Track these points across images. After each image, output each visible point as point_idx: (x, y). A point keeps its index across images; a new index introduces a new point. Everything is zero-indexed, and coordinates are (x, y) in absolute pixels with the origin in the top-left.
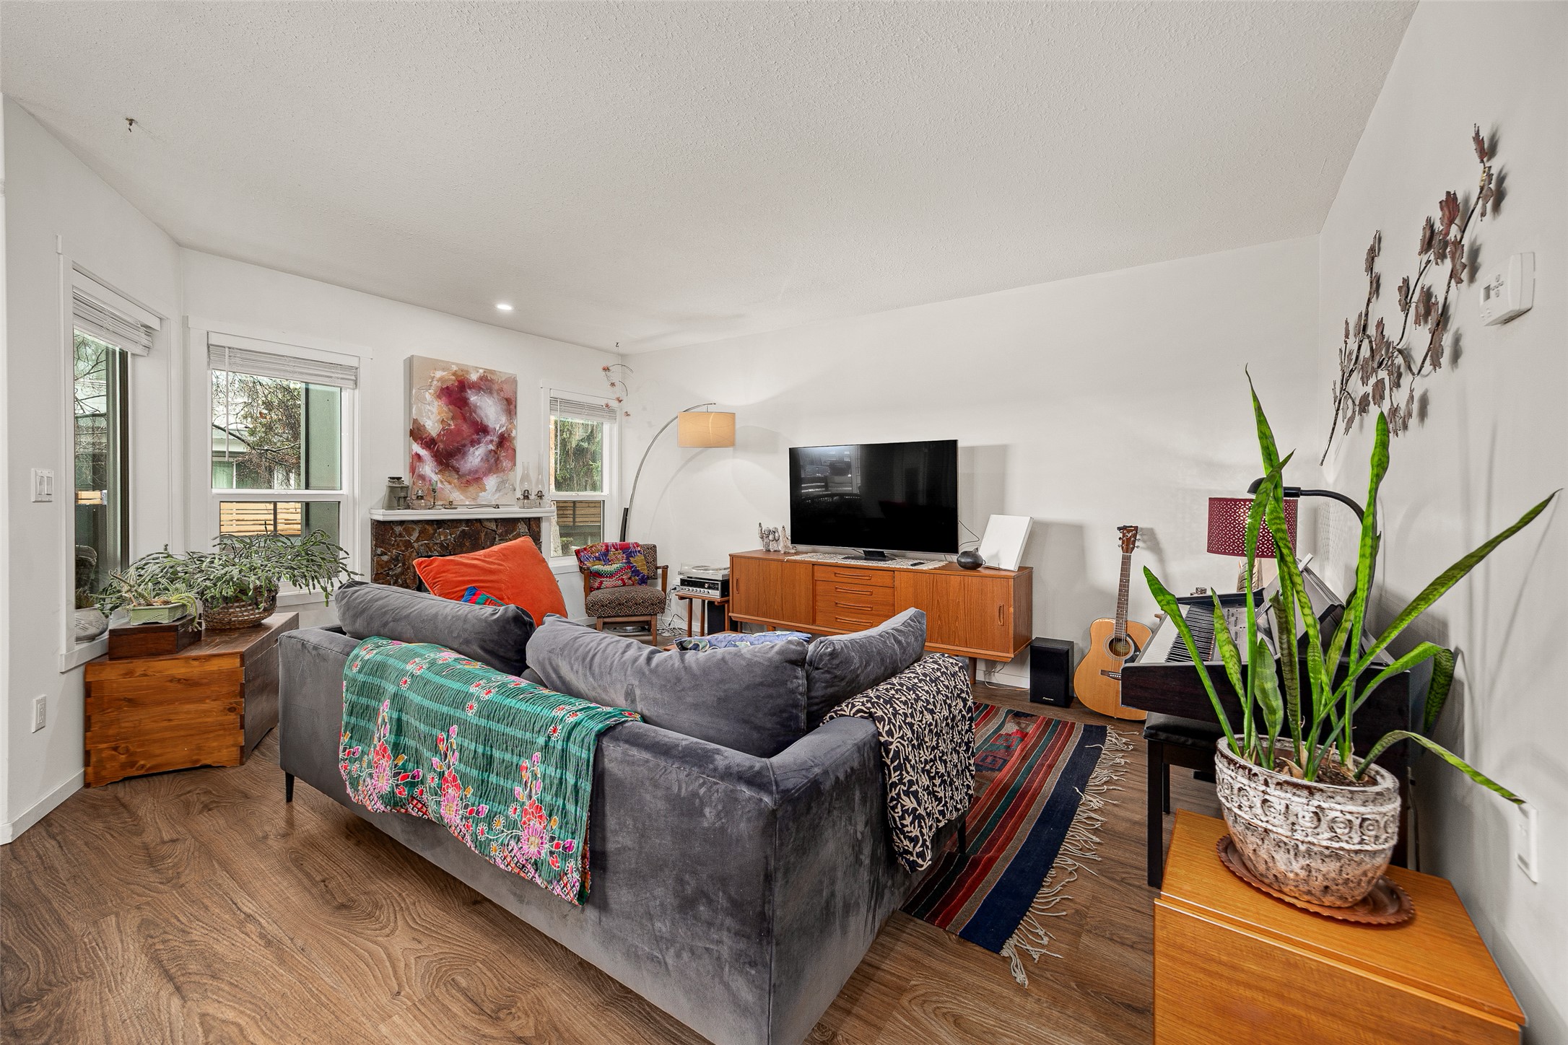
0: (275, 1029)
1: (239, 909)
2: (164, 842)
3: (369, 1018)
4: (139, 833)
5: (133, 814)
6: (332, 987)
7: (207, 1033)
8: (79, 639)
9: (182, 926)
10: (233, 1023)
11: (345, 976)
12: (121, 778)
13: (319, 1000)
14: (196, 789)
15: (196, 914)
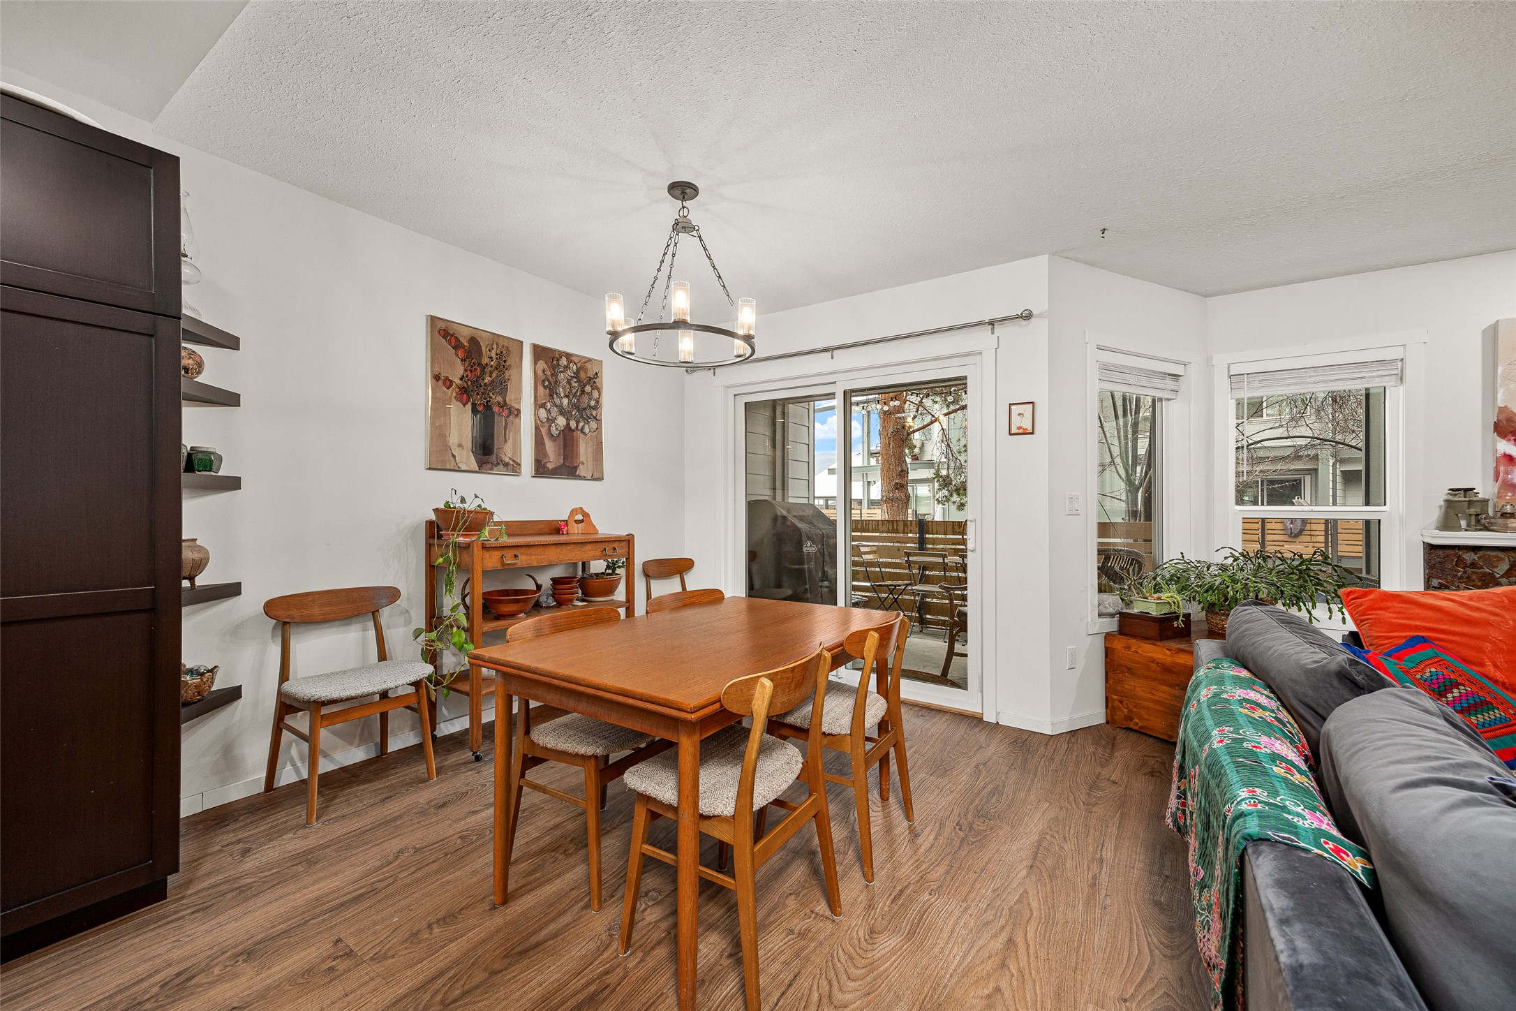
0: (1042, 937)
1: (1101, 850)
2: (1109, 780)
3: (1091, 992)
4: (1103, 766)
5: (1112, 753)
6: (1094, 948)
7: (1018, 902)
8: (1100, 615)
9: (1067, 835)
10: (1031, 910)
11: (1108, 950)
12: (1124, 727)
13: (1079, 948)
14: (1158, 758)
15: (1080, 834)
